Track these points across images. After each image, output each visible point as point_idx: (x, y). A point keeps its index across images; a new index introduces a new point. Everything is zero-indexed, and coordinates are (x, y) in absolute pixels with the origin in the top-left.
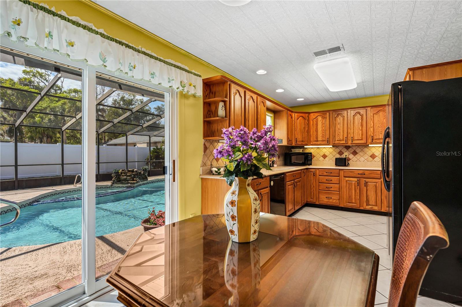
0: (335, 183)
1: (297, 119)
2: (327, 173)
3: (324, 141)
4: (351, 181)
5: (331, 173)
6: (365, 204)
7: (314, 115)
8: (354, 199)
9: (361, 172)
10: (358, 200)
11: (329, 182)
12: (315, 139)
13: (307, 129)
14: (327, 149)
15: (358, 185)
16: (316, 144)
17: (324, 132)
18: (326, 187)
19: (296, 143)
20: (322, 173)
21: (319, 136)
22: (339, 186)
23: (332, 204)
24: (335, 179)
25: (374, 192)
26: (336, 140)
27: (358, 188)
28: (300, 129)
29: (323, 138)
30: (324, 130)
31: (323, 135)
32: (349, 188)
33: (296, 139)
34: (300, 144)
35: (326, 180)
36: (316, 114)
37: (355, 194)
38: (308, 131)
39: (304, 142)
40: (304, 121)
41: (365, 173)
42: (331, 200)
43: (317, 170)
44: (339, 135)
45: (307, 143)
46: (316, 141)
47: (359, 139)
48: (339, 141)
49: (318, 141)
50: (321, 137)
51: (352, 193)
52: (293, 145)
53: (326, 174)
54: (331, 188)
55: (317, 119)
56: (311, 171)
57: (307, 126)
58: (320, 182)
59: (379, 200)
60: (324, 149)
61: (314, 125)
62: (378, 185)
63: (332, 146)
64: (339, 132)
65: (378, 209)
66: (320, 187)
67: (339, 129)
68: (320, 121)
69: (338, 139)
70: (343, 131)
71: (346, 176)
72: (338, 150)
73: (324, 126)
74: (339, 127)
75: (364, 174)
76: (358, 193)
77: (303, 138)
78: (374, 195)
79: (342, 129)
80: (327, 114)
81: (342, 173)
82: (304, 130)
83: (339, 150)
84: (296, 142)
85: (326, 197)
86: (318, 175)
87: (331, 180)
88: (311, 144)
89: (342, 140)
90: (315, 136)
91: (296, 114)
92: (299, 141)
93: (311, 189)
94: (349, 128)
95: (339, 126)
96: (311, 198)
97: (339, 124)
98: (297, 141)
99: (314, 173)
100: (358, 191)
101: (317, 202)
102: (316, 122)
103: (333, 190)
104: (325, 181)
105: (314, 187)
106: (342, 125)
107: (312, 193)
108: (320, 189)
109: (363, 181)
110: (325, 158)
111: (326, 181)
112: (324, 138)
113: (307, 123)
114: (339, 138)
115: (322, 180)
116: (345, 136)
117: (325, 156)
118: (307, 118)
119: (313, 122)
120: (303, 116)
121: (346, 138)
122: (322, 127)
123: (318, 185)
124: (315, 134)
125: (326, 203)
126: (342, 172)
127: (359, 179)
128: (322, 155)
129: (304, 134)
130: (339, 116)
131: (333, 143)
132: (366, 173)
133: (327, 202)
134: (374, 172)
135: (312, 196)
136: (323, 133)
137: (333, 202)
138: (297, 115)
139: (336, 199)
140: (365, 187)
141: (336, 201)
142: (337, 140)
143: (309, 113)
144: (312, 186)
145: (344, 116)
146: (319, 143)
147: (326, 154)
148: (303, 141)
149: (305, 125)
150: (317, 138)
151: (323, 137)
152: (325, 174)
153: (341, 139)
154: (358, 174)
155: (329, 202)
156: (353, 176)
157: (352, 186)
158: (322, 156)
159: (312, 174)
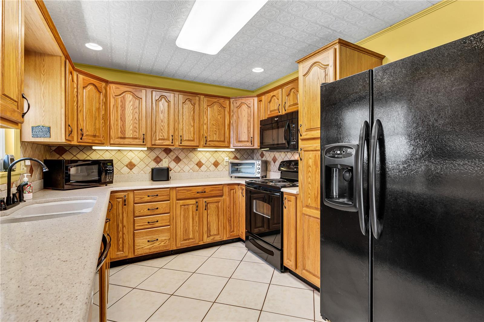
0: (164, 212)
1: (84, 88)
2: (148, 196)
3: (136, 138)
4: (188, 205)
5: (157, 195)
6: (205, 236)
7: (119, 88)
8: (191, 233)
9: (200, 189)
10: (197, 231)
11: (153, 211)
12: (120, 135)
13: (103, 112)
14: (136, 153)
15: (197, 210)
16: (122, 143)
17: (137, 124)
18: (148, 223)
19: (81, 139)
20: (141, 198)
21: (127, 129)
22: (170, 216)
23: (157, 250)
24: (162, 206)
25: (216, 215)
26: (157, 139)
27: (196, 214)
28: (90, 110)
29: (135, 133)
30: (137, 119)
31: (135, 127)
32: (184, 216)
33: (81, 130)
34: (90, 141)
35: (148, 209)
36: (123, 88)
37: (193, 224)
38: (106, 118)
39: (97, 138)
40: (98, 96)
41: (205, 190)
42: (157, 244)
43: (129, 192)
44: (162, 130)
45: (103, 141)
46: (121, 138)
47: (190, 139)
48: (162, 141)
49: (124, 138)
50: (131, 132)
51: (188, 223)
52: (73, 143)
53: (149, 198)
54: (157, 221)
55: (124, 97)
56: (117, 197)
57: (104, 107)
58: (136, 215)
59: (221, 226)
60: (130, 153)
61: (117, 108)
62: (220, 206)
63: (146, 149)
64: (162, 126)
65: (220, 239)
66: (136, 225)
67: (162, 121)
68: (130, 102)
69: (161, 138)
70: (168, 124)
71: (180, 198)
72: (153, 155)
73: (136, 112)
74: (162, 118)
75: (205, 192)
76: (196, 222)
77: (95, 129)
78: (216, 220)
79: (166, 120)
80: (142, 91)
81: (173, 194)
82: (97, 114)
83: (156, 156)
84: (80, 137)
85: (148, 241)
86: (132, 203)
87: (157, 208)
88: (112, 142)
89: (167, 139)
90: (119, 127)
91: (81, 77)
92: (87, 135)
93: (118, 232)
94: (177, 121)
95: (161, 116)
96: (118, 250)
97: (162, 112)
98: (83, 135)
99: (125, 201)
100: (197, 219)
101: (130, 254)
102: (121, 101)
103: (160, 225)
104: (146, 212)
105: (123, 226)
106: (166, 115)
107: (121, 240)
108: (136, 228)
109: (202, 202)
110: (131, 169)
111: (149, 211)
112: (137, 134)
113: (103, 100)
114: (161, 136)
115: (140, 212)
116: (171, 133)
117: (131, 166)
118: (104, 91)
119: (116, 101)
120: (95, 83)
121: (172, 136)
122: (133, 113)
123: (132, 221)
124: (119, 124)
125: (148, 251)
126: (174, 192)
127: (198, 200)
128: (127, 163)
129: (97, 122)
130: (161, 100)
131: (153, 143)
132: (208, 189)
133: (150, 249)
134: (216, 188)
135: (121, 246)
136: (135, 125)
137: (160, 247)
138: (84, 79)
139: (165, 239)
140: (206, 211)
141: (165, 243)
142: (159, 139)
143: (107, 82)
144: (120, 225)
145: (170, 101)
146: (126, 141)
147: (134, 161)
148: (95, 136)
149: (100, 104)
150: (123, 131)
151: (135, 131)
152: (147, 199)
153: (166, 137)
154: (198, 193)
155: (154, 248)
156: (189, 196)
157: (189, 212)
158: (127, 166)
159: (119, 202)
